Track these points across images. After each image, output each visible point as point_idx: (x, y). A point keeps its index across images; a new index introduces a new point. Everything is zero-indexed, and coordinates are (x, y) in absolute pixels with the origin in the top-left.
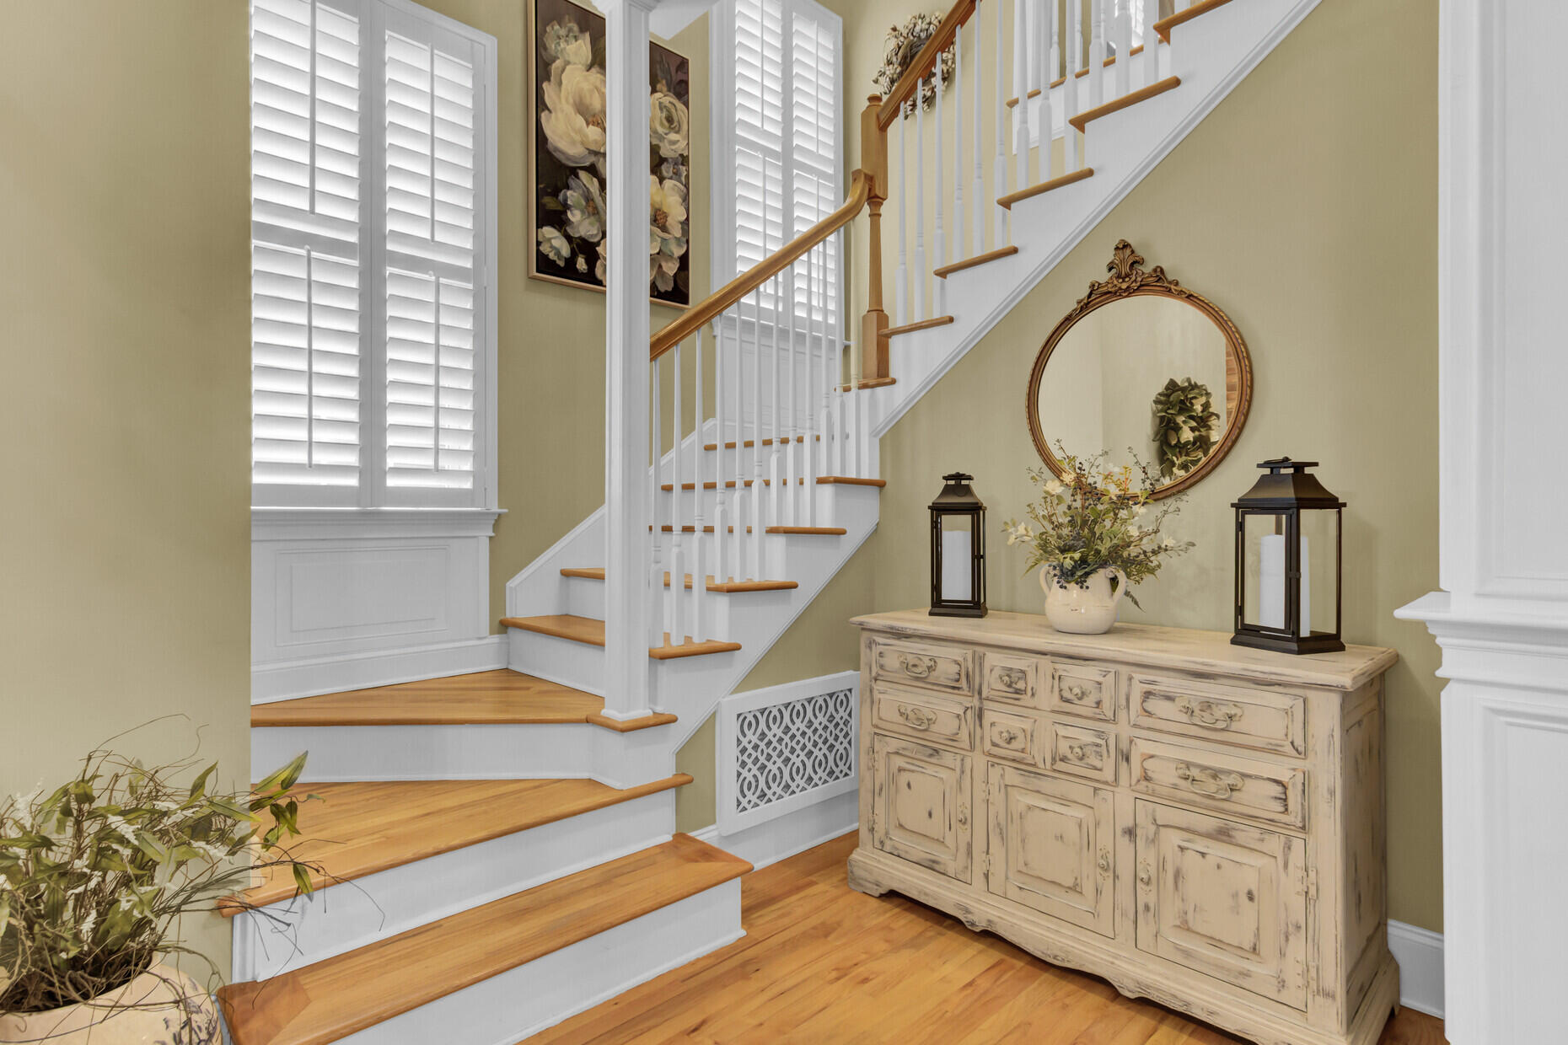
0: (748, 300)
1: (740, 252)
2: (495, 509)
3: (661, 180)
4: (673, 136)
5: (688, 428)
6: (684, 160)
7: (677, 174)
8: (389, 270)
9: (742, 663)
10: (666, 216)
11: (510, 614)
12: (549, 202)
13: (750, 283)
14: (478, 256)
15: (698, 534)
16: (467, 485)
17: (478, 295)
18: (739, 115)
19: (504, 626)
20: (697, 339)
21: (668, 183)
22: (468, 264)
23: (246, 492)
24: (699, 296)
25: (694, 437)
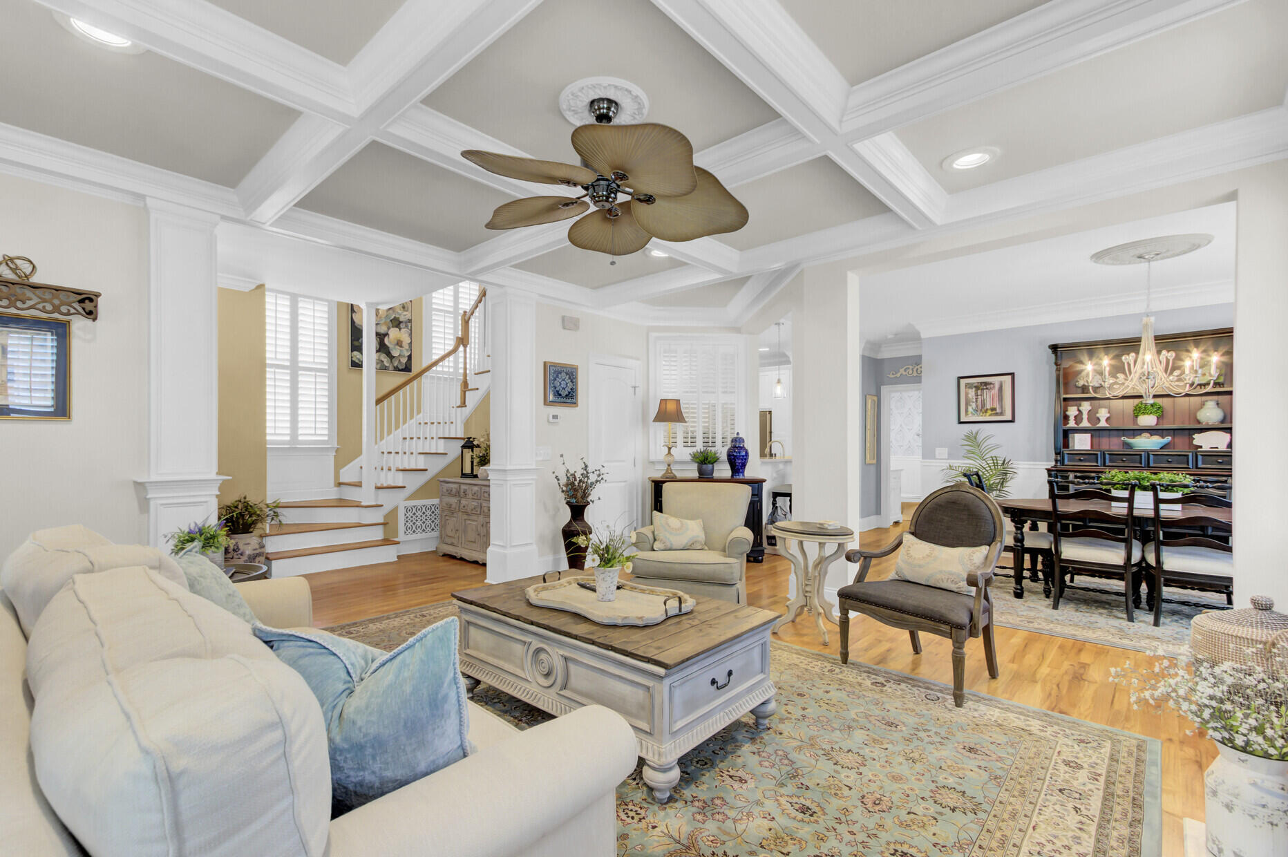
0: (434, 368)
1: (434, 351)
2: (336, 446)
3: (400, 329)
4: (405, 313)
5: (412, 417)
6: (410, 321)
7: (407, 326)
8: (300, 372)
9: (407, 492)
10: (402, 342)
11: (341, 481)
12: (356, 343)
13: (435, 363)
14: (329, 364)
15: (393, 454)
16: (326, 438)
17: (330, 378)
18: (434, 301)
19: (340, 484)
20: (415, 383)
21: (403, 330)
22: (326, 367)
23: (265, 442)
24: (415, 370)
25: (413, 420)
